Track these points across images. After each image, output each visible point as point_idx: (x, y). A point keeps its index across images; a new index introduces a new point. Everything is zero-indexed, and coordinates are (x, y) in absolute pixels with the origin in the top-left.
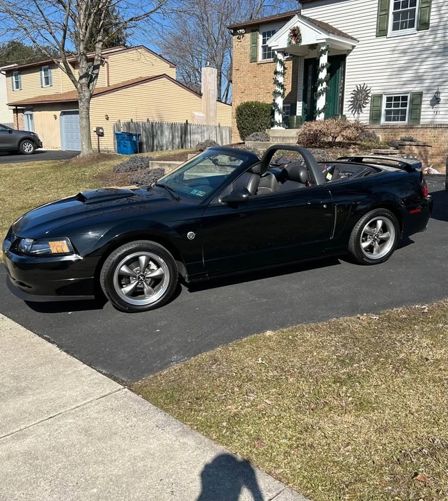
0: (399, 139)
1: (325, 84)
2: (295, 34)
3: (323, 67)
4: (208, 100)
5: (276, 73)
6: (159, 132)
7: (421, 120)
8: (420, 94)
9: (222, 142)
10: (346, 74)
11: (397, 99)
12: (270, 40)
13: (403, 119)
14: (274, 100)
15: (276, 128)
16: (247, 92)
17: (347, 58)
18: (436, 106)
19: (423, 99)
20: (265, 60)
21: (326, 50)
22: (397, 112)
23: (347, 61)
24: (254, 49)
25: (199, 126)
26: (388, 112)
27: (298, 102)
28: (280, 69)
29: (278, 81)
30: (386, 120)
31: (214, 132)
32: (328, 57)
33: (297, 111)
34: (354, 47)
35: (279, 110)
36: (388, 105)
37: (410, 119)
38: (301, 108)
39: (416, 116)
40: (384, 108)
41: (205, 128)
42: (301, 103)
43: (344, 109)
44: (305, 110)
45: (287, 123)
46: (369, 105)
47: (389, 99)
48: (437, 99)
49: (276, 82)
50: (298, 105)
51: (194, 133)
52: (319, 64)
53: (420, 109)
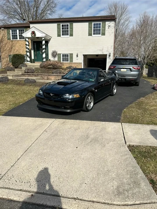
1: (45, 50)
2: (33, 33)
3: (44, 45)
5: (26, 45)
7: (73, 61)
8: (72, 54)
11: (65, 55)
12: (24, 34)
13: (68, 61)
14: (26, 54)
15: (28, 63)
17: (48, 42)
20: (14, 40)
21: (44, 39)
22: (65, 59)
24: (9, 36)
26: (63, 59)
28: (27, 43)
30: (63, 61)
33: (32, 57)
34: (50, 39)
35: (29, 57)
39: (71, 60)
40: (62, 57)
45: (31, 61)
47: (63, 55)
48: (77, 56)
49: (27, 48)
52: (42, 43)
53: (73, 58)
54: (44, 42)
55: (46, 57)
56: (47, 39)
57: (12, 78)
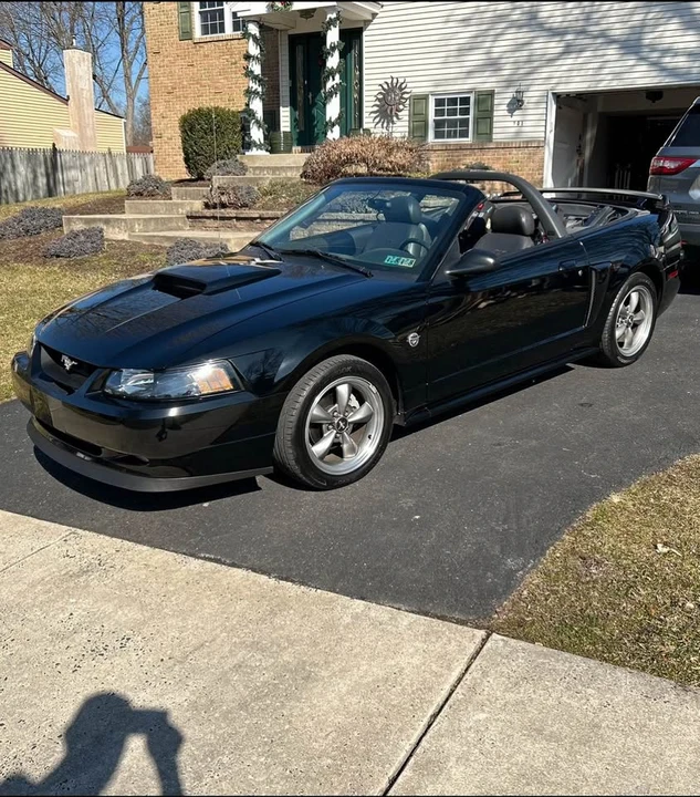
0: (463, 167)
1: (337, 77)
3: (333, 49)
4: (79, 108)
5: (248, 57)
6: (9, 166)
7: (494, 136)
8: (491, 94)
9: (117, 183)
10: (365, 61)
11: (453, 101)
13: (464, 134)
14: (248, 105)
15: (254, 152)
16: (178, 92)
17: (365, 33)
18: (517, 112)
19: (496, 102)
20: (209, 37)
21: (338, 18)
22: (453, 123)
23: (365, 39)
24: (185, 17)
25: (75, 154)
26: (438, 124)
27: (281, 109)
28: (254, 50)
29: (252, 72)
30: (436, 137)
31: (102, 165)
32: (340, 30)
33: (282, 124)
34: (374, 15)
35: (257, 122)
36: (438, 113)
37: (477, 133)
38: (288, 119)
39: (485, 130)
40: (432, 117)
41: (87, 159)
42: (288, 109)
43: (365, 120)
44: (295, 122)
46: (406, 112)
47: (439, 103)
48: (519, 101)
49: (249, 73)
50: (282, 114)
51: (70, 168)
52: (325, 43)
53: (491, 118)
54: (333, 36)
55: (339, 118)
56: (354, 18)
57: (126, 237)
